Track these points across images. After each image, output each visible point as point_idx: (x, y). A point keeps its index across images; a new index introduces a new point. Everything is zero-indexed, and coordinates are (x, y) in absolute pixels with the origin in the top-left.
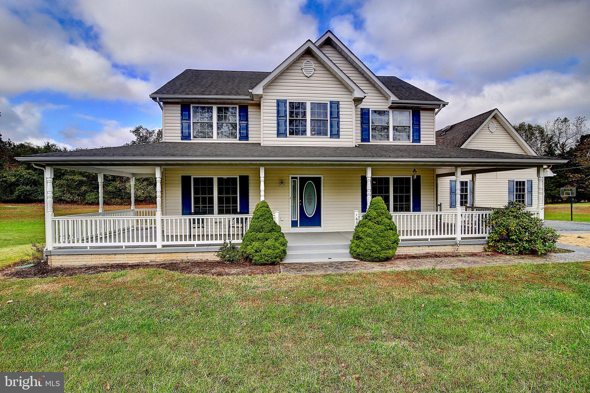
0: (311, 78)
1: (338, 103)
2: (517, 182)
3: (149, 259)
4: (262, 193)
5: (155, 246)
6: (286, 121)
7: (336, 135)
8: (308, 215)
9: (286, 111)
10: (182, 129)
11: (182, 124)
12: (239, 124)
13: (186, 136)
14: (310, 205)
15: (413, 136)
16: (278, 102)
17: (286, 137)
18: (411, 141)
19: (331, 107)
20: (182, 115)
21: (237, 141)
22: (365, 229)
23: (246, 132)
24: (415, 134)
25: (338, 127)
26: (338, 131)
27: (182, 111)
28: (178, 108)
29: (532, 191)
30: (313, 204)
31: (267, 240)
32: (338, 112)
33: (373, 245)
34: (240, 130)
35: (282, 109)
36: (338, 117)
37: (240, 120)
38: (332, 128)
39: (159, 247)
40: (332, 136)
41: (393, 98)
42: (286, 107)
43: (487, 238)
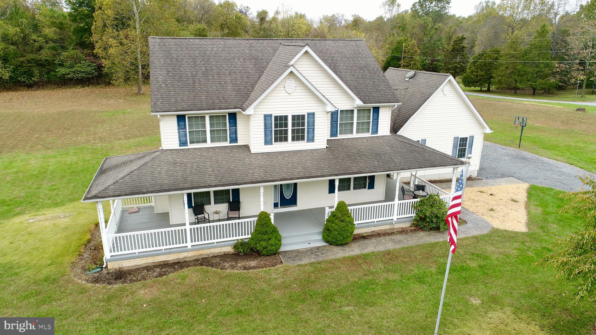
0: (293, 94)
1: (313, 114)
2: (461, 138)
3: (183, 255)
4: (262, 203)
5: (187, 246)
6: (271, 131)
7: (311, 139)
8: (287, 197)
9: (271, 123)
10: (179, 137)
11: (179, 132)
12: (230, 129)
13: (183, 143)
14: (288, 190)
15: (372, 129)
16: (266, 116)
17: (272, 144)
18: (371, 133)
19: (308, 117)
20: (178, 125)
21: (227, 144)
22: (333, 225)
23: (235, 136)
24: (374, 128)
25: (314, 133)
26: (313, 137)
27: (178, 122)
28: (175, 119)
29: (472, 146)
30: (290, 189)
31: (270, 239)
32: (314, 121)
33: (338, 236)
34: (230, 135)
35: (268, 122)
36: (314, 125)
37: (230, 126)
38: (308, 134)
39: (189, 247)
40: (308, 141)
41: (359, 102)
42: (272, 121)
43: (414, 217)
